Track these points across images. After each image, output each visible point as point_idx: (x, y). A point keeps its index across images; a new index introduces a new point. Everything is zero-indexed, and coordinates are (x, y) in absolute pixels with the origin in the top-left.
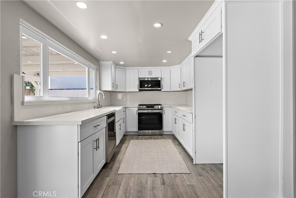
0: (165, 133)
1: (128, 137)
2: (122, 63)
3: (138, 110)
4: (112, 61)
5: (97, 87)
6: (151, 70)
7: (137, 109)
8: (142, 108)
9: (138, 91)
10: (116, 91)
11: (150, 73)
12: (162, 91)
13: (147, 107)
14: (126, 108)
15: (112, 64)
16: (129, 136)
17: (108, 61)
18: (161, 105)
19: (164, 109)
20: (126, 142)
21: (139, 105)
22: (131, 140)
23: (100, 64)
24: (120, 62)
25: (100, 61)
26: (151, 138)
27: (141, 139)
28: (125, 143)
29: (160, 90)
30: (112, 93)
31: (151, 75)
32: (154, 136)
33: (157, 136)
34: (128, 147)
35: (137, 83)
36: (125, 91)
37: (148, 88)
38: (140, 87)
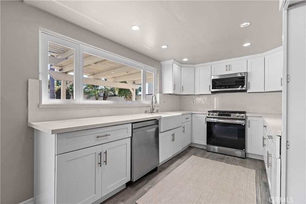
0: (250, 156)
1: (192, 151)
2: (185, 60)
3: (207, 117)
4: (173, 60)
5: (157, 90)
6: (229, 63)
9: (210, 93)
10: (182, 94)
11: (228, 67)
12: (248, 91)
13: (219, 115)
14: (192, 114)
15: (174, 62)
16: (194, 149)
17: (168, 60)
19: (249, 119)
20: (184, 157)
21: (209, 111)
22: (193, 156)
23: (161, 65)
24: (183, 59)
25: (161, 61)
26: (221, 160)
27: (206, 157)
28: (182, 158)
29: (245, 91)
30: (181, 96)
31: (230, 70)
32: (230, 157)
34: (180, 164)
36: (195, 93)
37: (224, 88)
38: (213, 89)
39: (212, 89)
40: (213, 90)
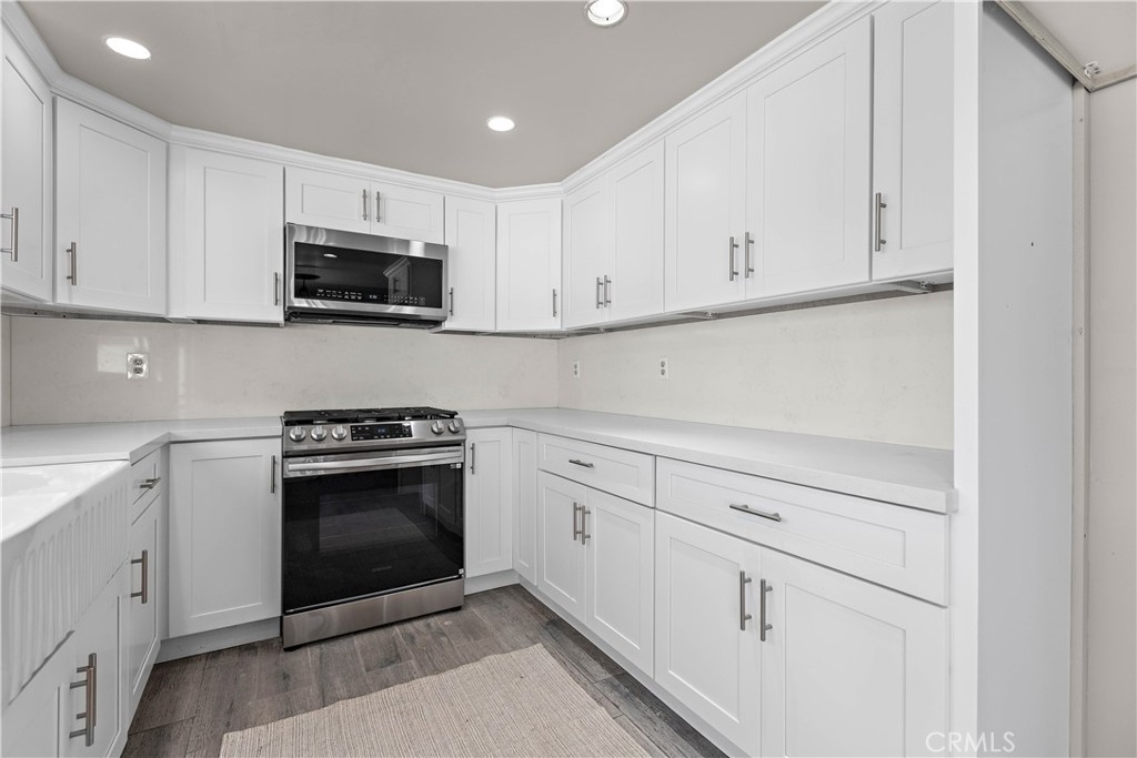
3: (287, 455)
6: (379, 187)
7: (275, 447)
8: (320, 440)
9: (280, 318)
11: (373, 203)
12: (447, 325)
13: (357, 433)
14: (167, 445)
18: (452, 415)
21: (292, 419)
31: (379, 219)
33: (433, 621)
35: (273, 262)
36: (168, 310)
37: (356, 300)
38: (298, 294)
39: (297, 296)
40: (302, 303)
